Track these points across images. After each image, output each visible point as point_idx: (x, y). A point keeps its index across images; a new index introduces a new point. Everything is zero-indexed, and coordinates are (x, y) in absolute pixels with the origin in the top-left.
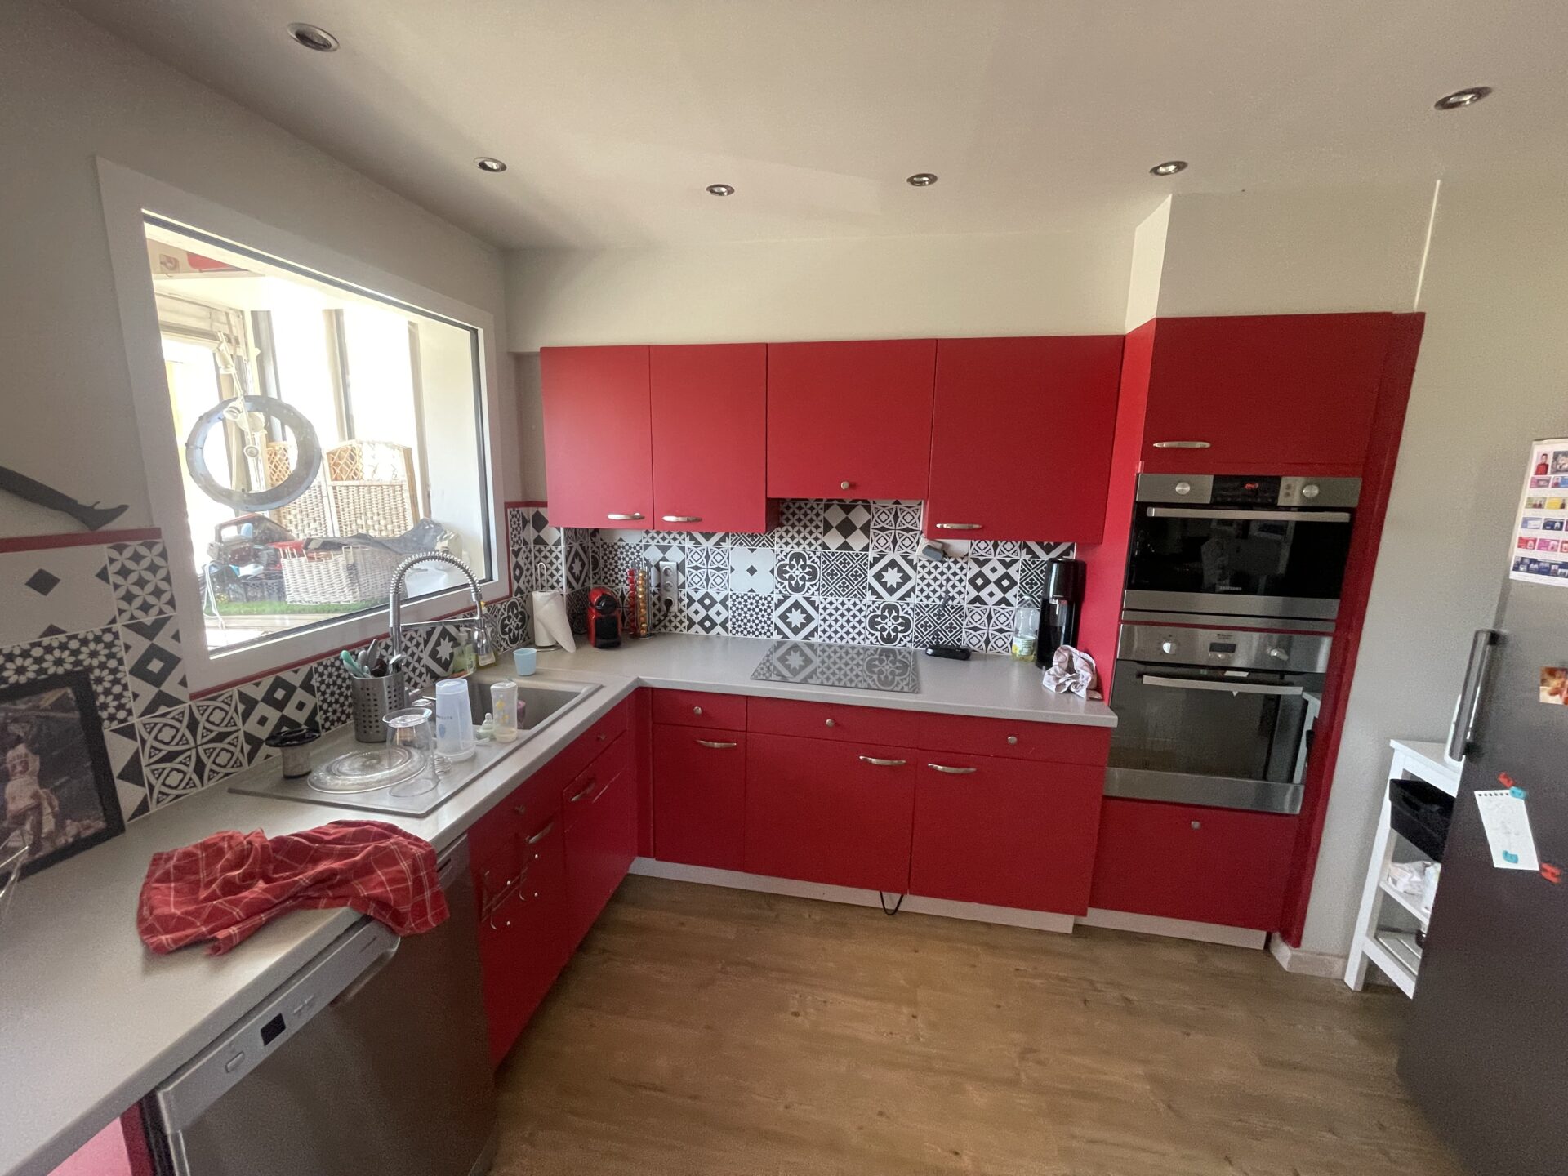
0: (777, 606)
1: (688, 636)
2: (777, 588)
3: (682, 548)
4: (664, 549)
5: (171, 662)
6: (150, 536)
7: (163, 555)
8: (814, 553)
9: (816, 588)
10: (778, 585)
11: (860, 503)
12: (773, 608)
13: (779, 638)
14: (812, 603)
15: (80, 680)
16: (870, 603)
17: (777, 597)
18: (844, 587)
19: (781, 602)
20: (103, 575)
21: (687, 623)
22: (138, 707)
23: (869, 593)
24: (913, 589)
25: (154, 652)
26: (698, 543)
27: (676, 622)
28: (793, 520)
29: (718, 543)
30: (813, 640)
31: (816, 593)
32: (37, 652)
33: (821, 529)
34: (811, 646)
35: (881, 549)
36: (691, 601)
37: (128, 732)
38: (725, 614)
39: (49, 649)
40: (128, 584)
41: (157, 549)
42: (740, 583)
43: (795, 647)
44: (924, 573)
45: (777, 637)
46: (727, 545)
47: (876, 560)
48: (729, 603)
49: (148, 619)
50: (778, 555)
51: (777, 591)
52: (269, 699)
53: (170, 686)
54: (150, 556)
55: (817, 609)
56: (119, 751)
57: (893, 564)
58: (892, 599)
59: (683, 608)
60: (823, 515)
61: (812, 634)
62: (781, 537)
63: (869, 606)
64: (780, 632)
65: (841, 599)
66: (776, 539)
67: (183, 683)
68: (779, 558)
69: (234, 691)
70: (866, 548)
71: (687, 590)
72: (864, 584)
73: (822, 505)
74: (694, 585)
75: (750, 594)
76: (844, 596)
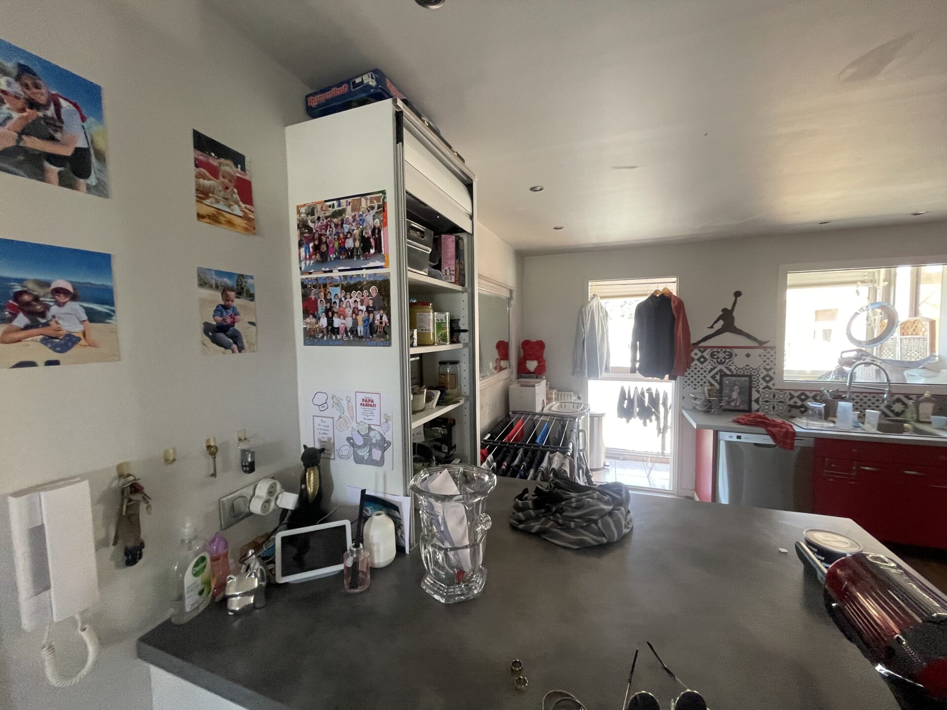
5: (772, 379)
6: (773, 348)
7: (775, 353)
15: (750, 376)
20: (760, 356)
22: (762, 387)
25: (768, 375)
32: (744, 369)
37: (758, 392)
39: (746, 369)
40: (765, 358)
41: (774, 351)
49: (768, 367)
52: (799, 397)
53: (770, 385)
54: (772, 353)
56: (755, 395)
67: (774, 385)
69: (788, 392)
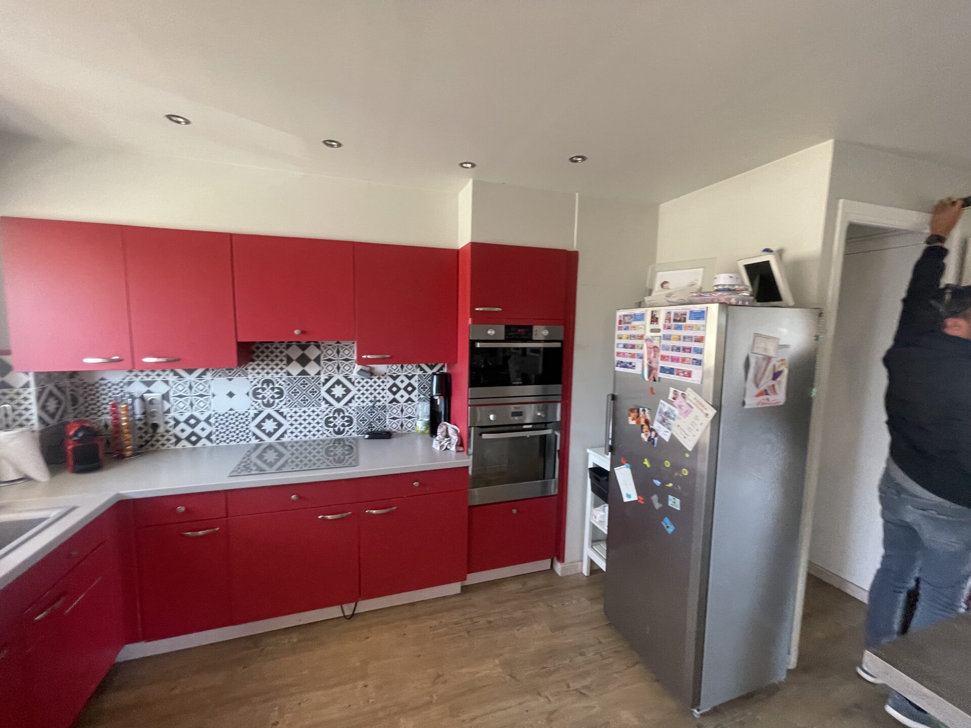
0: (253, 419)
1: (175, 450)
2: (252, 406)
3: (167, 382)
4: (148, 384)
8: (281, 378)
9: (283, 403)
10: (253, 404)
11: (312, 343)
12: (250, 420)
13: (257, 441)
14: (281, 414)
16: (324, 410)
17: (252, 412)
18: (304, 400)
19: (256, 415)
21: (174, 440)
23: (323, 403)
24: (353, 398)
26: (181, 377)
27: (163, 441)
28: (263, 356)
29: (199, 376)
30: (283, 440)
31: (284, 407)
33: (285, 362)
34: (282, 444)
35: (329, 373)
36: (177, 423)
38: (209, 429)
42: (220, 404)
43: (270, 446)
44: (359, 386)
45: (254, 441)
46: (208, 376)
47: (327, 381)
48: (212, 420)
50: (252, 382)
51: (253, 408)
55: (285, 417)
57: (338, 382)
58: (339, 405)
59: (171, 429)
60: (286, 352)
61: (282, 436)
62: (253, 369)
63: (324, 412)
64: (257, 437)
65: (303, 409)
66: (250, 371)
68: (253, 384)
70: (319, 373)
71: (172, 414)
72: (319, 397)
73: (284, 345)
74: (179, 410)
75: (230, 412)
76: (305, 406)
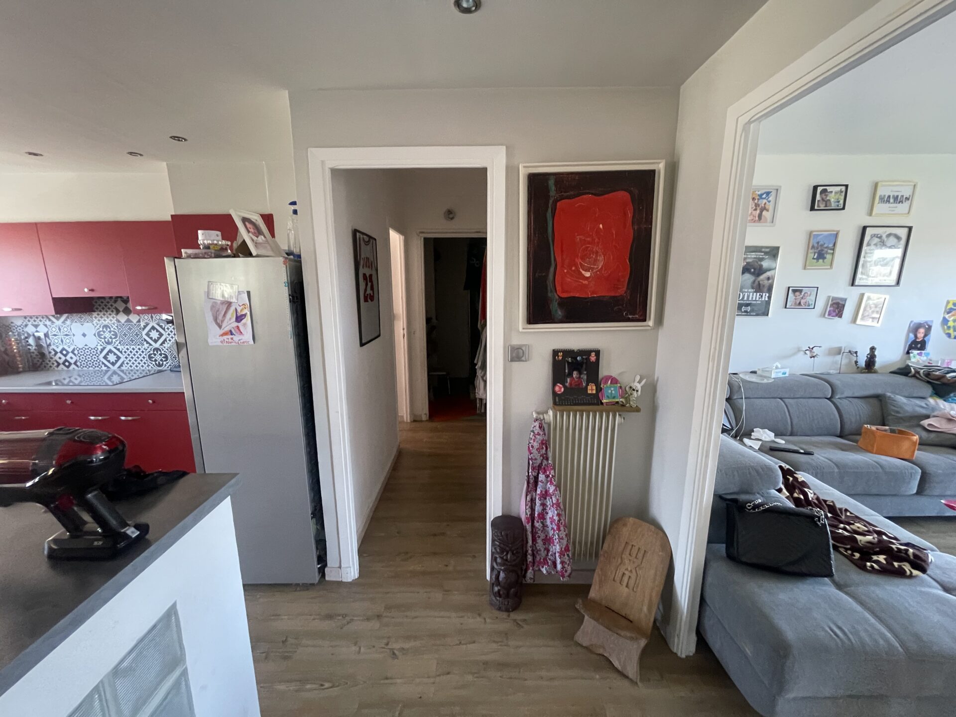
0: (101, 352)
1: (58, 371)
2: (99, 343)
3: (46, 325)
4: (36, 326)
8: (114, 324)
9: (118, 342)
10: (99, 342)
12: (99, 353)
13: (106, 368)
14: (118, 350)
16: (147, 348)
17: (100, 348)
18: (132, 341)
19: (102, 350)
21: (56, 364)
23: (145, 343)
24: (165, 340)
26: (53, 322)
27: (50, 364)
28: (100, 308)
29: (63, 322)
30: (123, 368)
31: (119, 345)
33: (115, 312)
34: (122, 371)
35: (146, 321)
36: (56, 353)
38: (75, 358)
42: (79, 342)
43: (115, 373)
44: (169, 332)
45: (104, 368)
46: (68, 322)
47: (145, 327)
48: (76, 352)
50: (96, 326)
51: (99, 345)
55: (121, 352)
57: (153, 328)
58: (157, 345)
59: (53, 357)
60: (115, 305)
61: (121, 365)
62: (96, 317)
63: (147, 350)
64: (106, 366)
65: (132, 347)
66: (94, 318)
68: (97, 328)
70: (139, 321)
71: (52, 347)
72: (142, 339)
73: (113, 300)
74: (56, 344)
75: (85, 347)
76: (133, 345)
